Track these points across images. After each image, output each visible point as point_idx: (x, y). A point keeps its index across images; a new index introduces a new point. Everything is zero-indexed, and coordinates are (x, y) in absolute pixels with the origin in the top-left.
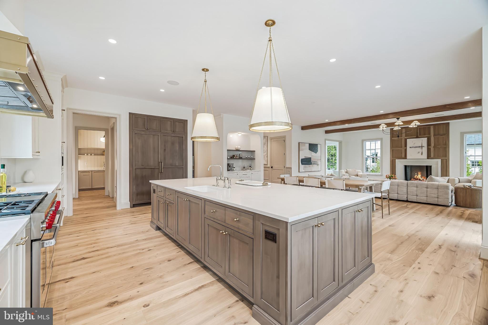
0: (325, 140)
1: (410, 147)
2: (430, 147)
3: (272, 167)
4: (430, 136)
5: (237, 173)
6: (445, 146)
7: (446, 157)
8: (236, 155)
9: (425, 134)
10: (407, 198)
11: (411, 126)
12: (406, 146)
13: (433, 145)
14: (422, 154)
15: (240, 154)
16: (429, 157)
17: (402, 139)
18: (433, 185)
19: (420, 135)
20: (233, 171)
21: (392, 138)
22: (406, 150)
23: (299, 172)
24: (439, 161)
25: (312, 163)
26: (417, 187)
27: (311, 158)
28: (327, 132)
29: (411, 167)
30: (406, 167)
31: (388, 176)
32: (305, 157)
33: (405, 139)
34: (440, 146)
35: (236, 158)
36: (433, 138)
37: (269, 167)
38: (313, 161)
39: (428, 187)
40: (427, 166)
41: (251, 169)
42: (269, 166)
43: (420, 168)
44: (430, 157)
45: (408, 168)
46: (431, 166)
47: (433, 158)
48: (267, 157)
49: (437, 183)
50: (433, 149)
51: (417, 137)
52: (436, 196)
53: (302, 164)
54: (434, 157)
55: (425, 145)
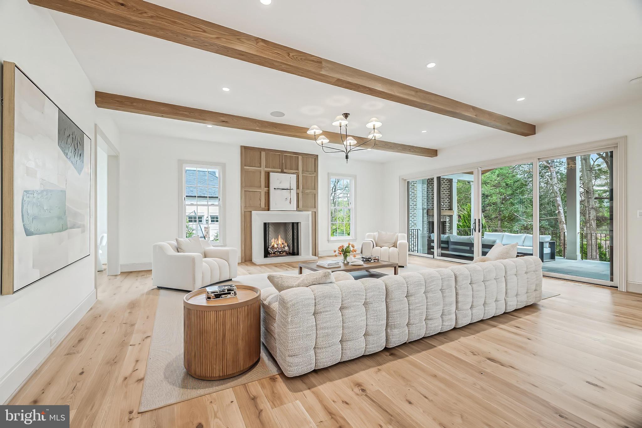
1: (275, 189)
4: (299, 172)
6: (313, 191)
7: (315, 208)
9: (292, 168)
12: (268, 185)
13: (301, 188)
14: (290, 202)
17: (261, 172)
19: (286, 168)
21: (244, 166)
22: (266, 194)
24: (310, 214)
30: (265, 225)
33: (267, 173)
34: (310, 191)
36: (302, 176)
40: (293, 223)
44: (298, 207)
45: (269, 227)
46: (299, 224)
50: (302, 194)
51: (282, 172)
54: (303, 207)
55: (294, 186)
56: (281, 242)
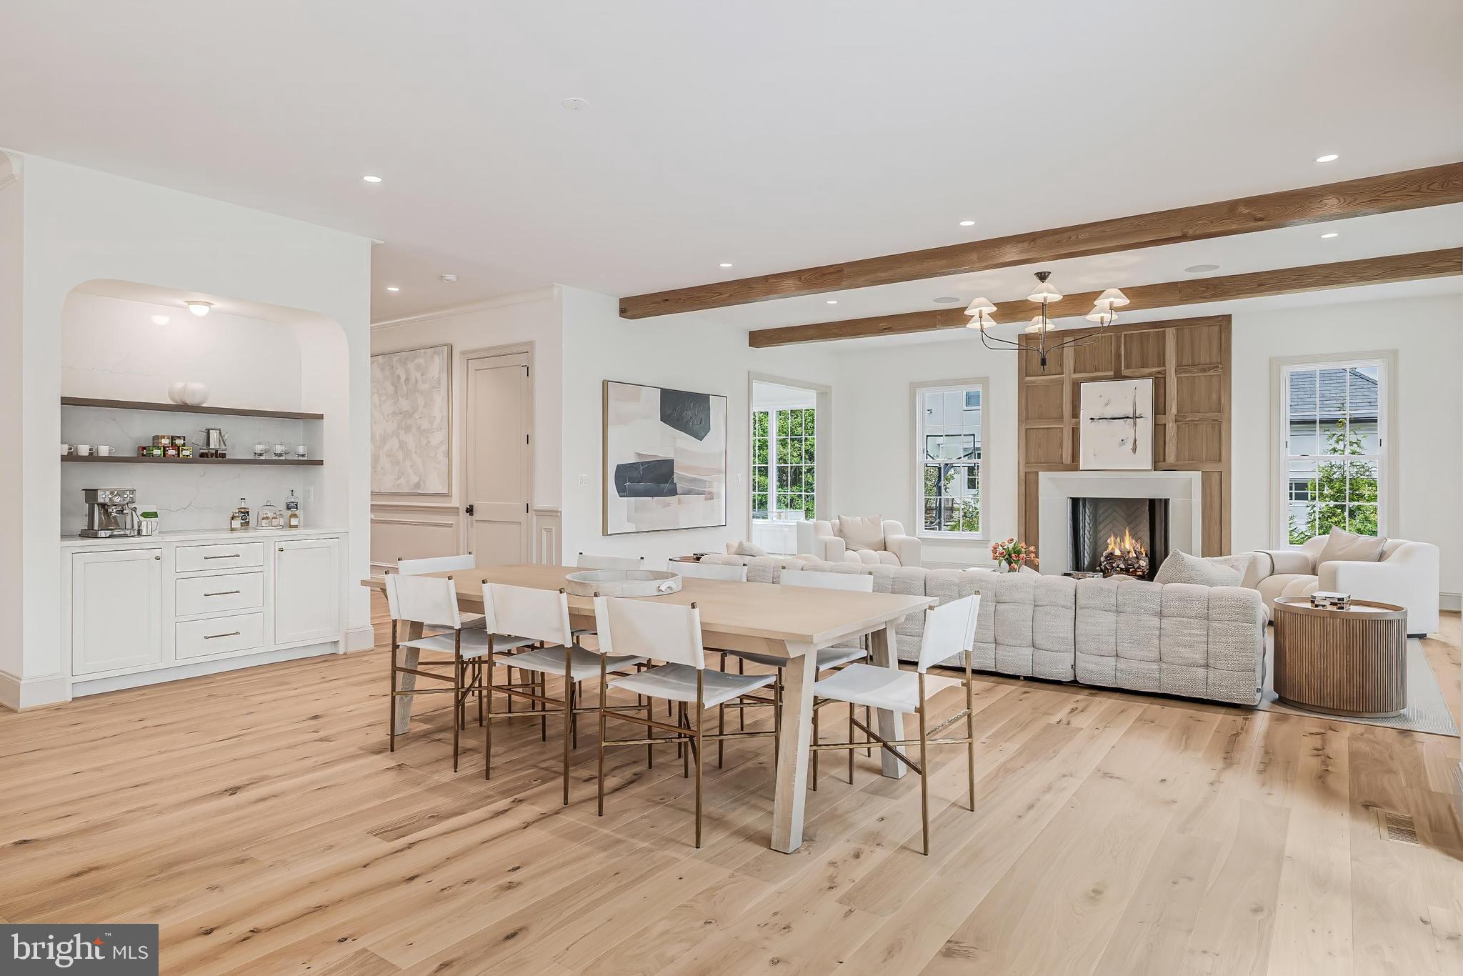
0: (750, 377)
1: (1092, 419)
2: (1161, 419)
3: (471, 507)
4: (1165, 370)
5: (157, 552)
6: (1213, 415)
7: (1220, 460)
8: (173, 438)
9: (1144, 365)
10: (1074, 667)
11: (1094, 318)
12: (1075, 414)
13: (1174, 410)
14: (1134, 449)
15: (208, 431)
16: (1159, 462)
17: (1063, 384)
18: (1185, 599)
19: (1127, 367)
20: (126, 536)
21: (1027, 376)
22: (1075, 432)
23: (605, 533)
24: (1196, 476)
25: (680, 486)
26: (1119, 609)
27: (672, 461)
28: (759, 338)
29: (1096, 502)
30: (1075, 502)
31: (1000, 549)
32: (639, 455)
33: (1074, 384)
34: (1201, 415)
35: (171, 452)
36: (1176, 379)
37: (455, 511)
38: (682, 478)
39: (1165, 611)
40: (1152, 502)
41: (294, 522)
42: (455, 502)
43: (1127, 508)
44: (1164, 461)
45: (1084, 507)
46: (1166, 501)
47: (1174, 466)
48: (449, 454)
49: (1205, 589)
50: (1175, 426)
51: (1118, 376)
52: (1199, 657)
53: (623, 491)
54: (1177, 460)
55: (1146, 408)
56: (1131, 544)
